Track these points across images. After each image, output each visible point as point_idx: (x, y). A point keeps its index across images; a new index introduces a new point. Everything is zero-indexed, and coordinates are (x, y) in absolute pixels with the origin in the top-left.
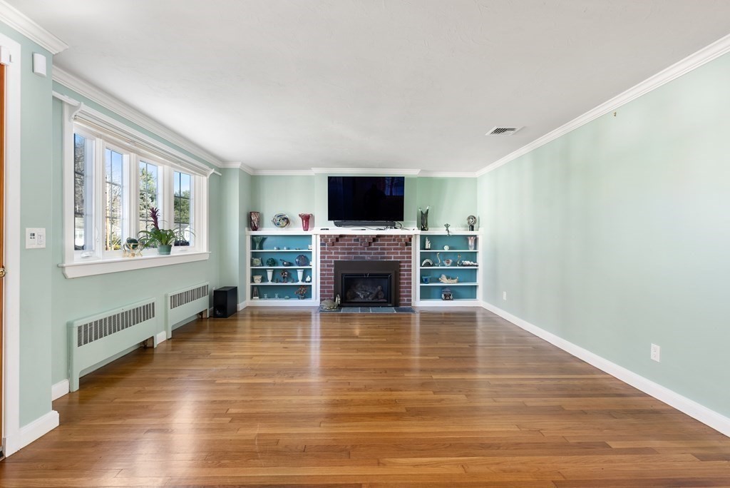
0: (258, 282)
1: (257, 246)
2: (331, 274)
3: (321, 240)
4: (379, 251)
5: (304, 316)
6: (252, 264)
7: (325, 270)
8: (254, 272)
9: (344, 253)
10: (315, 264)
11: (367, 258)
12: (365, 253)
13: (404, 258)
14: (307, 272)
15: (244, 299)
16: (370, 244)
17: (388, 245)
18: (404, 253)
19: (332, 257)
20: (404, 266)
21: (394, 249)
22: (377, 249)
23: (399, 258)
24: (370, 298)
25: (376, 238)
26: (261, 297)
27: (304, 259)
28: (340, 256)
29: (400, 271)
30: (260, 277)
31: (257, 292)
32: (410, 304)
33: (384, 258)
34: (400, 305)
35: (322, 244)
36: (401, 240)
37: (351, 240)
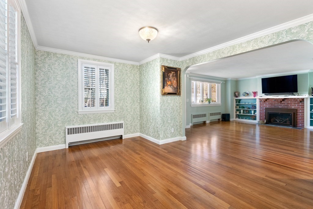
0: (238, 113)
1: (238, 102)
2: (264, 112)
3: (260, 100)
4: (286, 104)
5: (254, 125)
6: (236, 108)
7: (261, 111)
8: (237, 110)
9: (269, 105)
10: (258, 109)
11: (280, 107)
12: (279, 105)
13: (299, 107)
14: (255, 111)
15: (233, 118)
16: (281, 102)
17: (290, 102)
18: (299, 106)
19: (264, 106)
20: (300, 111)
21: (294, 104)
22: (285, 104)
23: (297, 107)
24: (282, 122)
25: (284, 100)
26: (239, 118)
27: (254, 107)
28: (267, 106)
29: (297, 113)
30: (239, 112)
31: (238, 116)
32: (304, 127)
33: (289, 107)
34: (297, 126)
35: (260, 102)
36: (297, 100)
37: (272, 100)
